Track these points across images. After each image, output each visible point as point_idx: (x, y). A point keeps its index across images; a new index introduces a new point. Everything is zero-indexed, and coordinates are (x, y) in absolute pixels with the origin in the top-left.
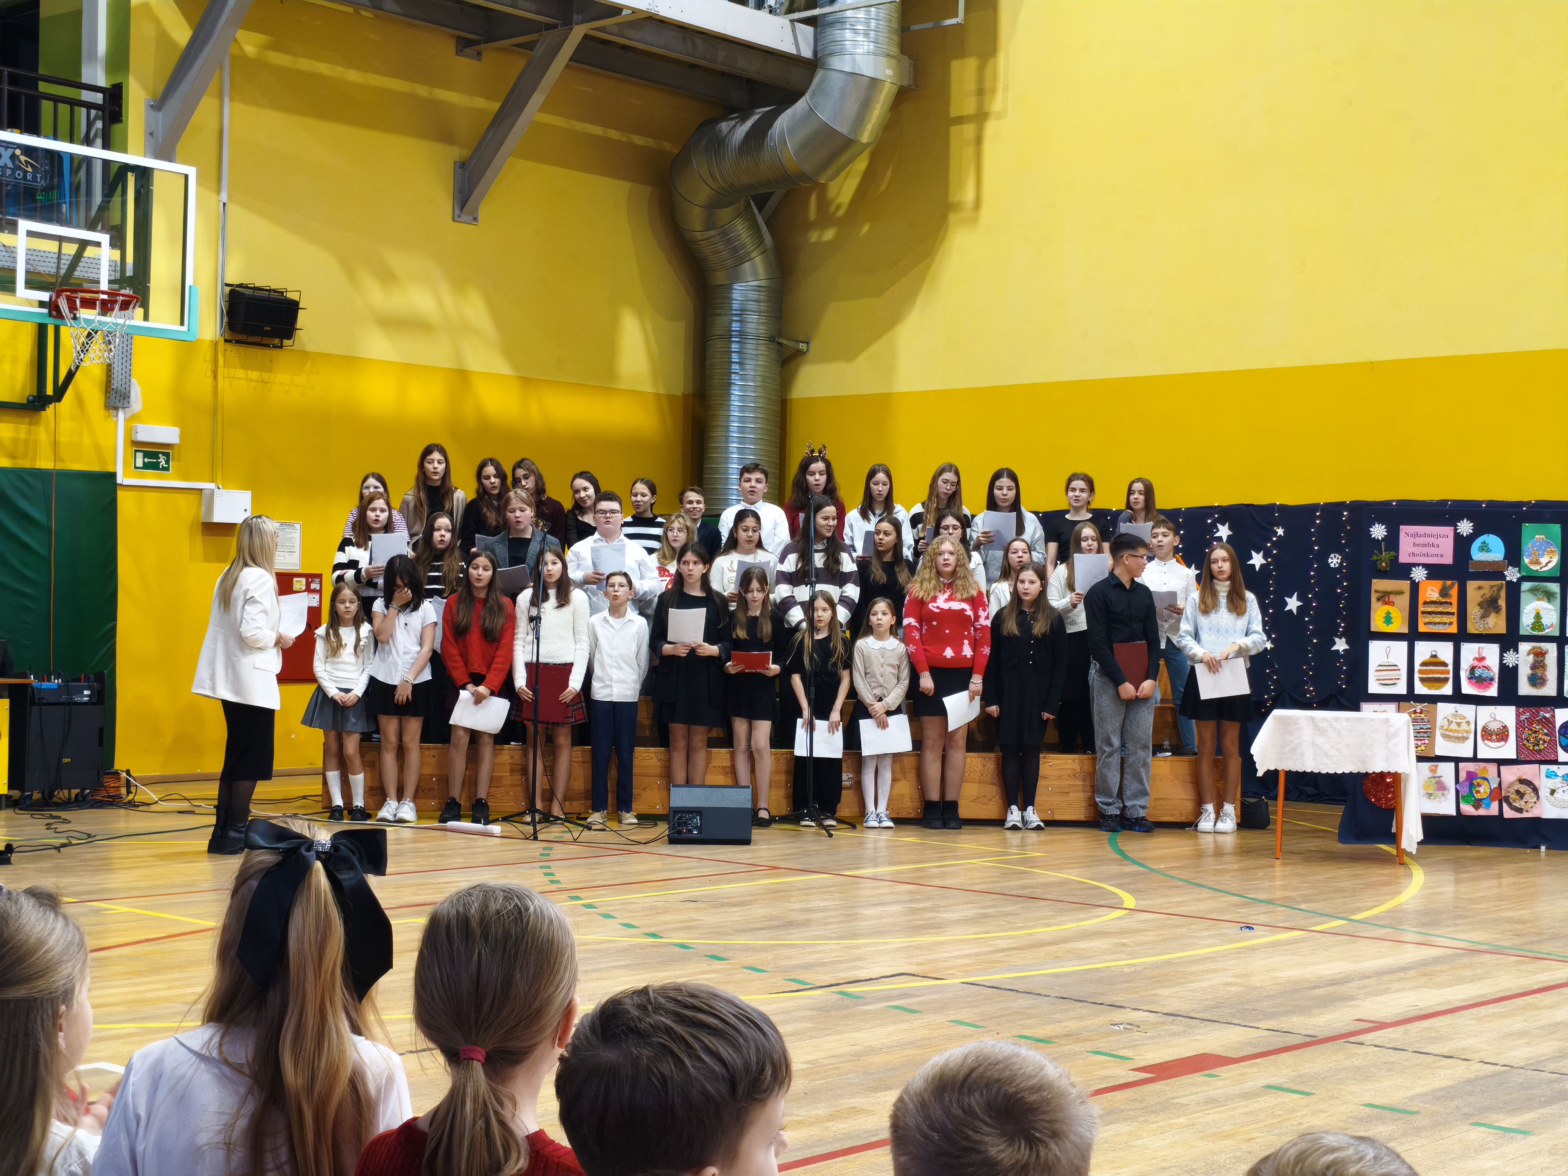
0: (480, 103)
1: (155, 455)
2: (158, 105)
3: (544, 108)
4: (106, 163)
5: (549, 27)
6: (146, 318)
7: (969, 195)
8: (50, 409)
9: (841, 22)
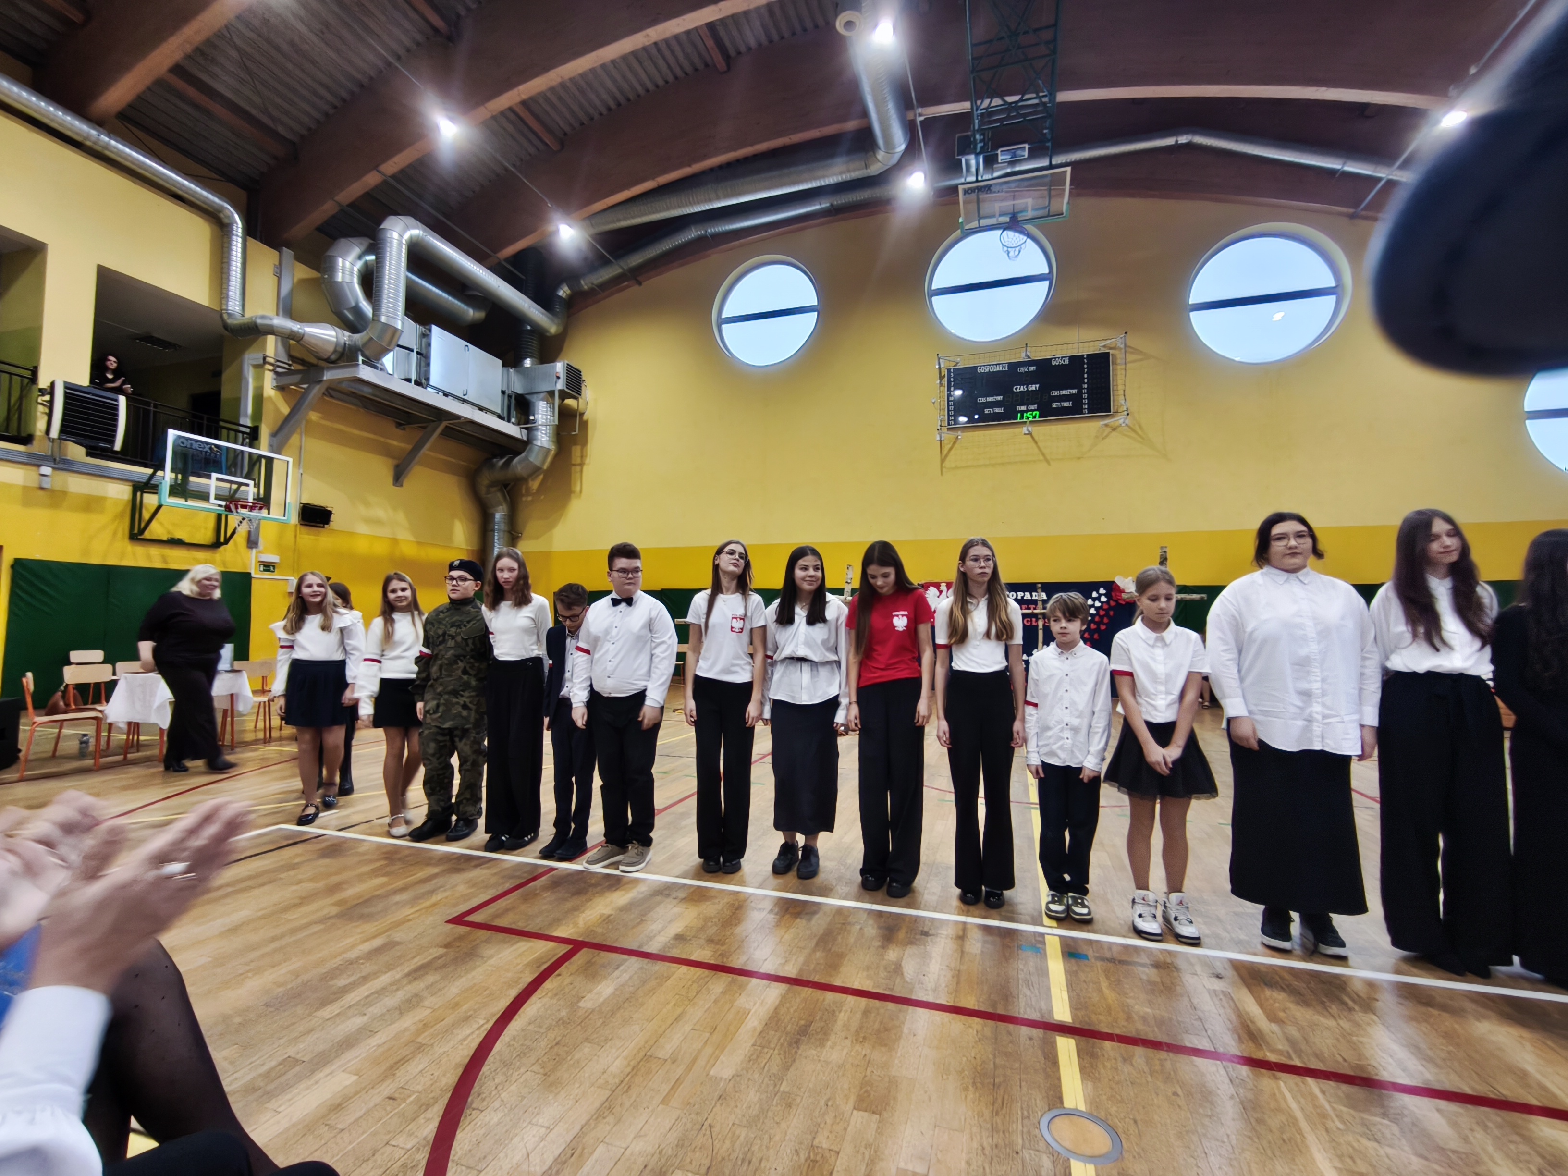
0: (403, 445)
1: (269, 566)
2: (274, 435)
3: (430, 449)
4: (250, 454)
5: (433, 421)
6: (269, 513)
7: (578, 489)
8: (223, 548)
9: (537, 430)
